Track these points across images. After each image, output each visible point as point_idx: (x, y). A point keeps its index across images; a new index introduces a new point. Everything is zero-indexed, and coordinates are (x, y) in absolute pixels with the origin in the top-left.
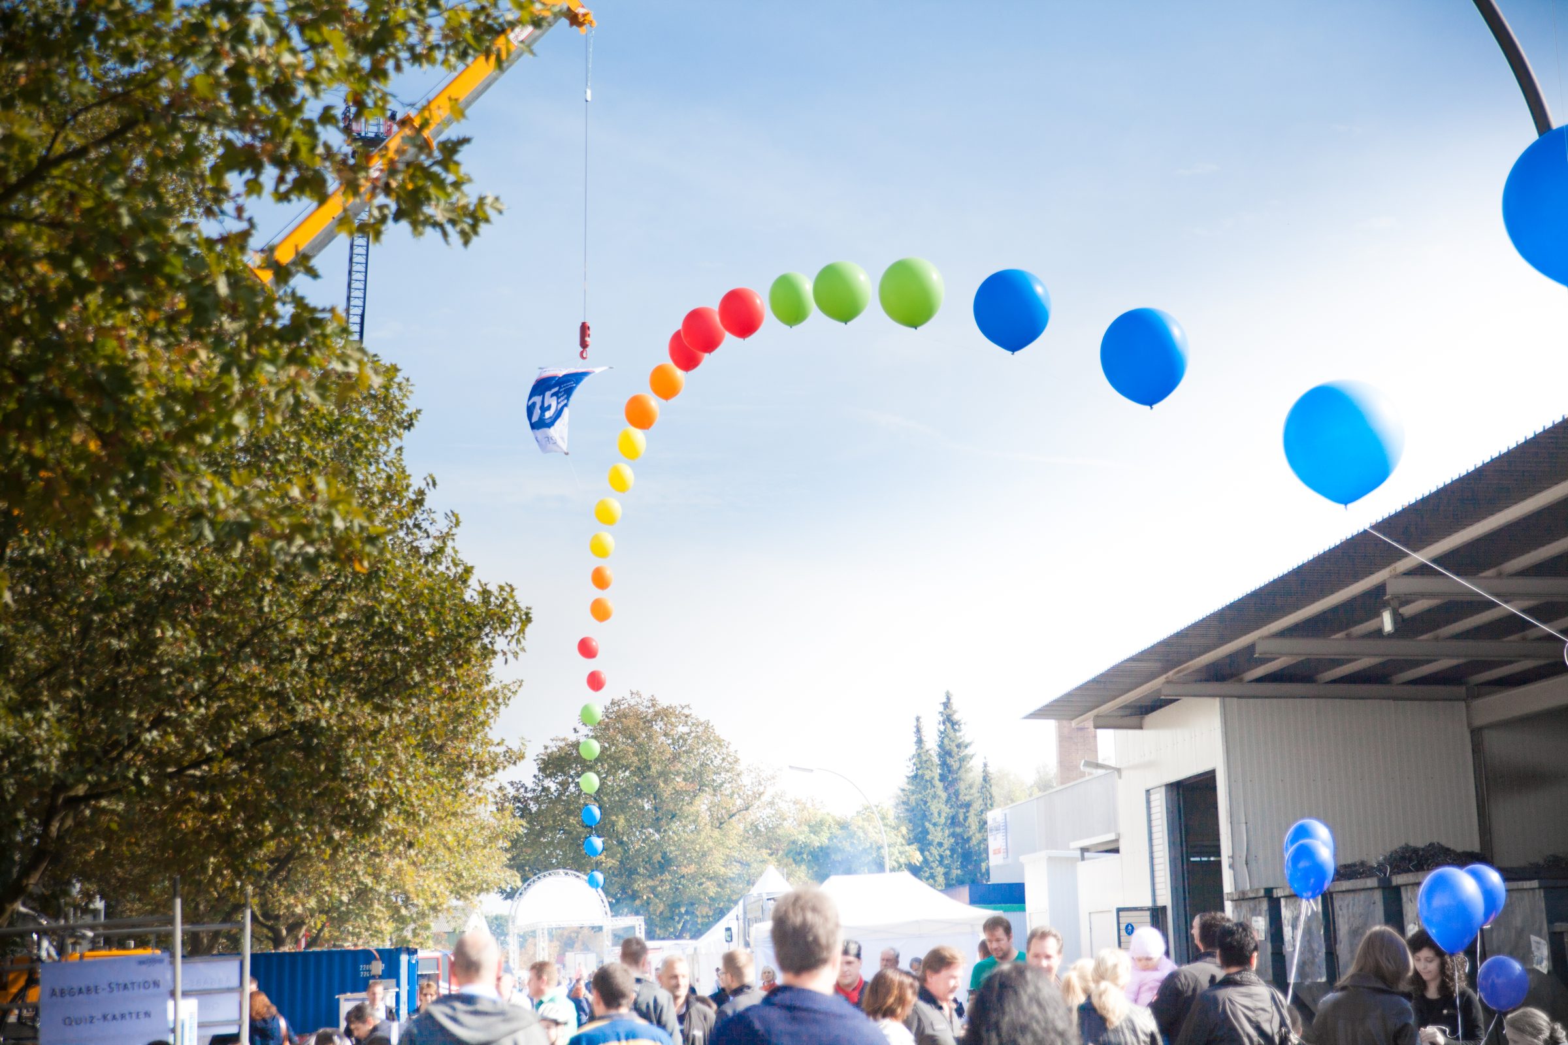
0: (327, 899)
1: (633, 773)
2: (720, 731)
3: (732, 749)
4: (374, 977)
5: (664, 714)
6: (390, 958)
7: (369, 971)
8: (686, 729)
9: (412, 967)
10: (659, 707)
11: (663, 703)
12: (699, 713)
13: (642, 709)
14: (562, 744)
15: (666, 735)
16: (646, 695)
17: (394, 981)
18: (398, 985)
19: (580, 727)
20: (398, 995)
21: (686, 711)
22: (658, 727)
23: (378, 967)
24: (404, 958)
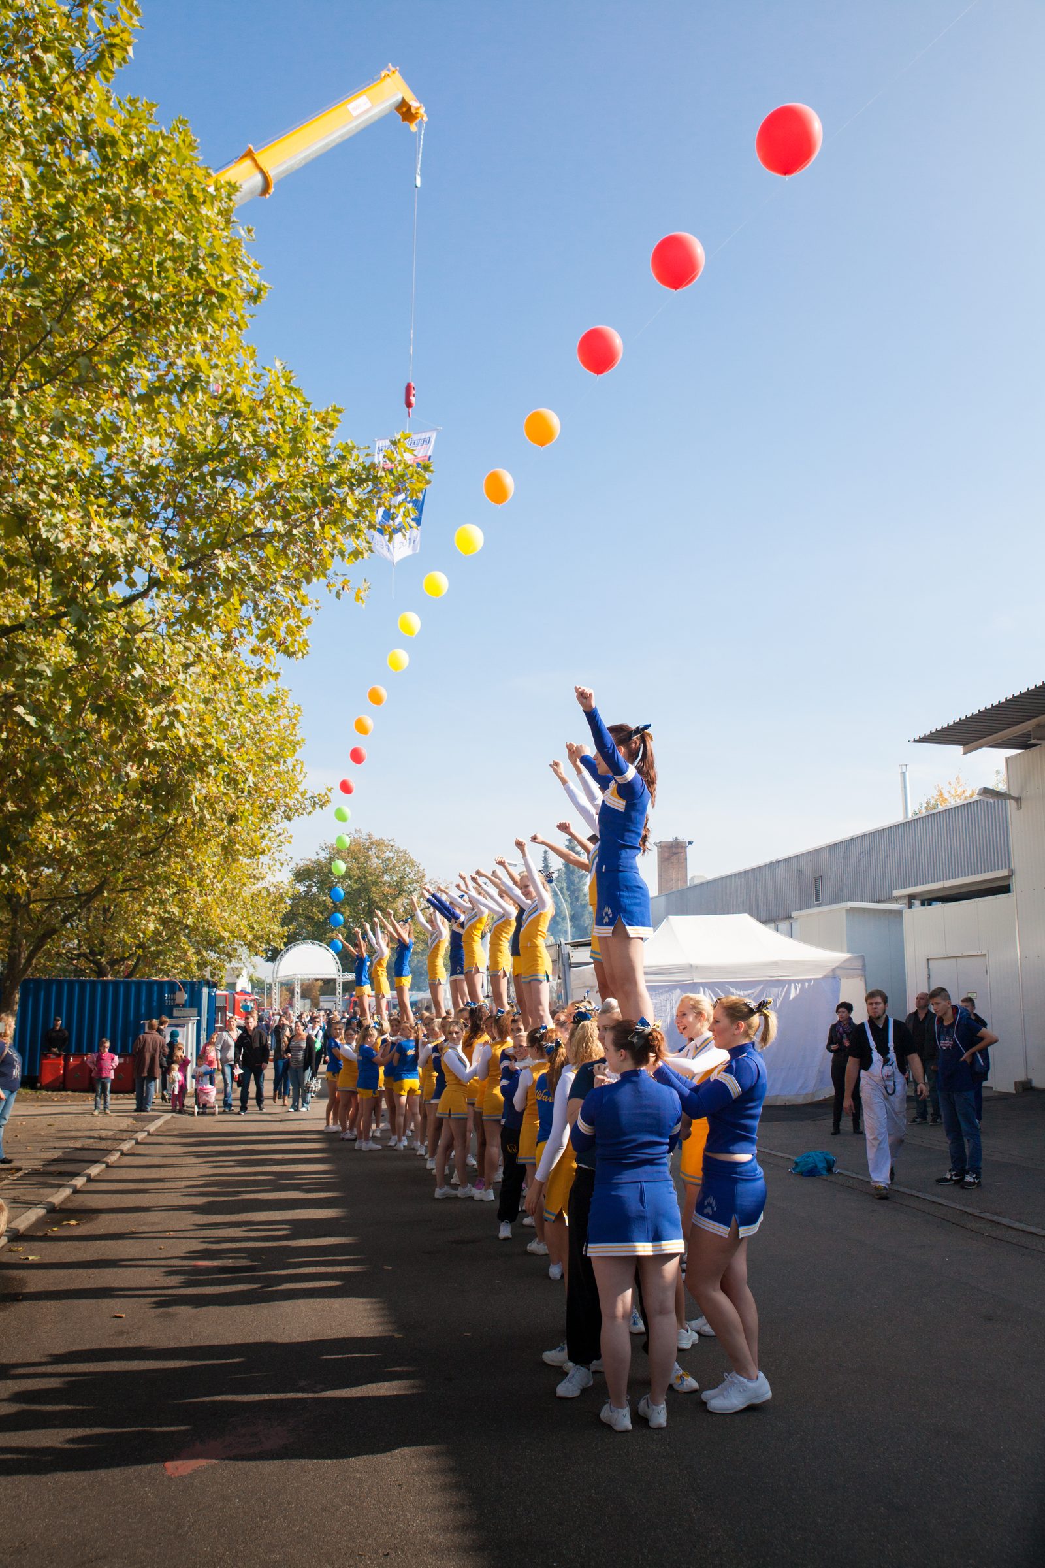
0: (141, 935)
1: (356, 882)
2: (414, 856)
3: (421, 868)
4: (178, 1006)
5: (378, 844)
6: (193, 989)
7: (174, 1000)
8: (391, 855)
9: (212, 999)
10: (373, 840)
11: (376, 837)
12: (400, 844)
13: (362, 840)
14: (308, 863)
15: (378, 857)
16: (365, 832)
17: (195, 1011)
18: (199, 1014)
19: (320, 851)
20: (199, 1023)
21: (391, 843)
22: (372, 853)
23: (183, 997)
24: (205, 990)
